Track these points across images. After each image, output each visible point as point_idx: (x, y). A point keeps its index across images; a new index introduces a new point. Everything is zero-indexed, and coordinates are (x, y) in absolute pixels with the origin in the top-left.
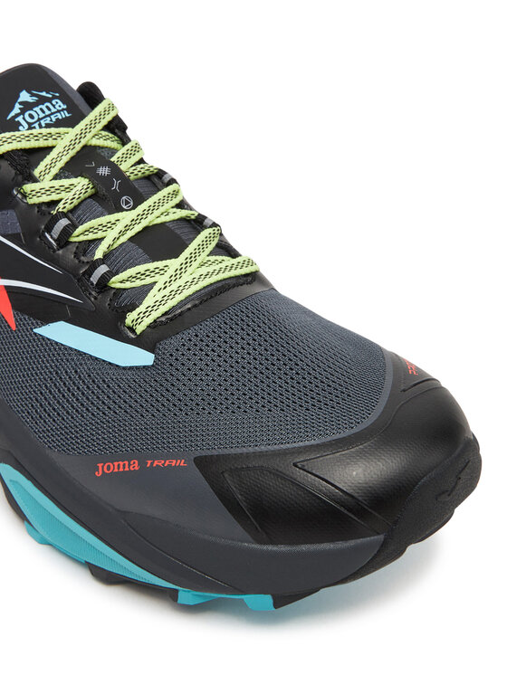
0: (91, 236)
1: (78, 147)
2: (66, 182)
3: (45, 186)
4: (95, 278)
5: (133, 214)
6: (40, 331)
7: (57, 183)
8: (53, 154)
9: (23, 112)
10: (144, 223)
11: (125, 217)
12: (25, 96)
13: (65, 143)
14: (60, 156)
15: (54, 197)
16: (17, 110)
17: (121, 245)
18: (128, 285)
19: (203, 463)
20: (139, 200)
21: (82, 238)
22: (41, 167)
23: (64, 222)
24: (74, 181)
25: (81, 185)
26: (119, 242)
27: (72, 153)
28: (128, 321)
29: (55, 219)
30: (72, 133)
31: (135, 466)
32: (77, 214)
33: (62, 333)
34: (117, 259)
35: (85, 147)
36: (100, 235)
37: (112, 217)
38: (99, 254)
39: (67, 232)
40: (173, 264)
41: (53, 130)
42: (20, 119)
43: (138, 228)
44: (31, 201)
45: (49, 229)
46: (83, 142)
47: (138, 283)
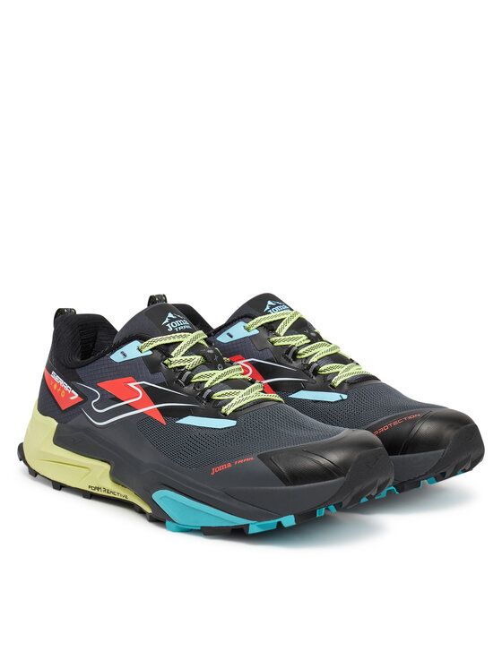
0: (201, 380)
1: (194, 343)
2: (188, 358)
3: (177, 359)
4: (205, 396)
5: (223, 372)
6: (177, 422)
7: (184, 358)
8: (182, 345)
9: (170, 322)
10: (227, 377)
11: (218, 373)
12: (170, 315)
13: (188, 340)
14: (185, 346)
15: (182, 364)
16: (167, 321)
17: (217, 384)
18: (221, 398)
19: (262, 457)
20: (225, 367)
21: (197, 380)
22: (176, 351)
23: (188, 373)
24: (192, 357)
25: (197, 359)
26: (217, 382)
27: (191, 345)
28: (223, 410)
29: (183, 373)
30: (192, 336)
31: (230, 465)
32: (194, 370)
33: (189, 420)
34: (215, 388)
35: (197, 343)
36: (205, 379)
37: (212, 372)
38: (206, 385)
39: (190, 377)
40: (242, 392)
41: (182, 334)
42: (168, 325)
43: (224, 378)
44: (170, 367)
45: (180, 377)
46: (197, 341)
47: (226, 397)
